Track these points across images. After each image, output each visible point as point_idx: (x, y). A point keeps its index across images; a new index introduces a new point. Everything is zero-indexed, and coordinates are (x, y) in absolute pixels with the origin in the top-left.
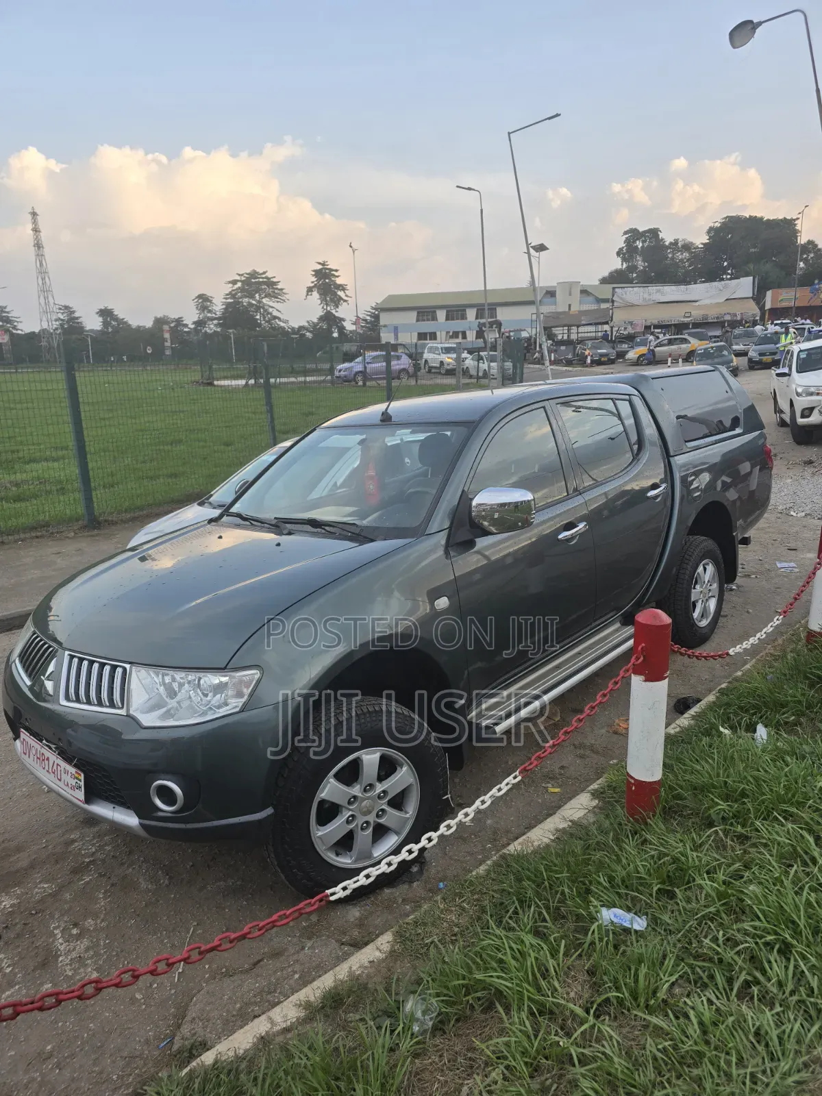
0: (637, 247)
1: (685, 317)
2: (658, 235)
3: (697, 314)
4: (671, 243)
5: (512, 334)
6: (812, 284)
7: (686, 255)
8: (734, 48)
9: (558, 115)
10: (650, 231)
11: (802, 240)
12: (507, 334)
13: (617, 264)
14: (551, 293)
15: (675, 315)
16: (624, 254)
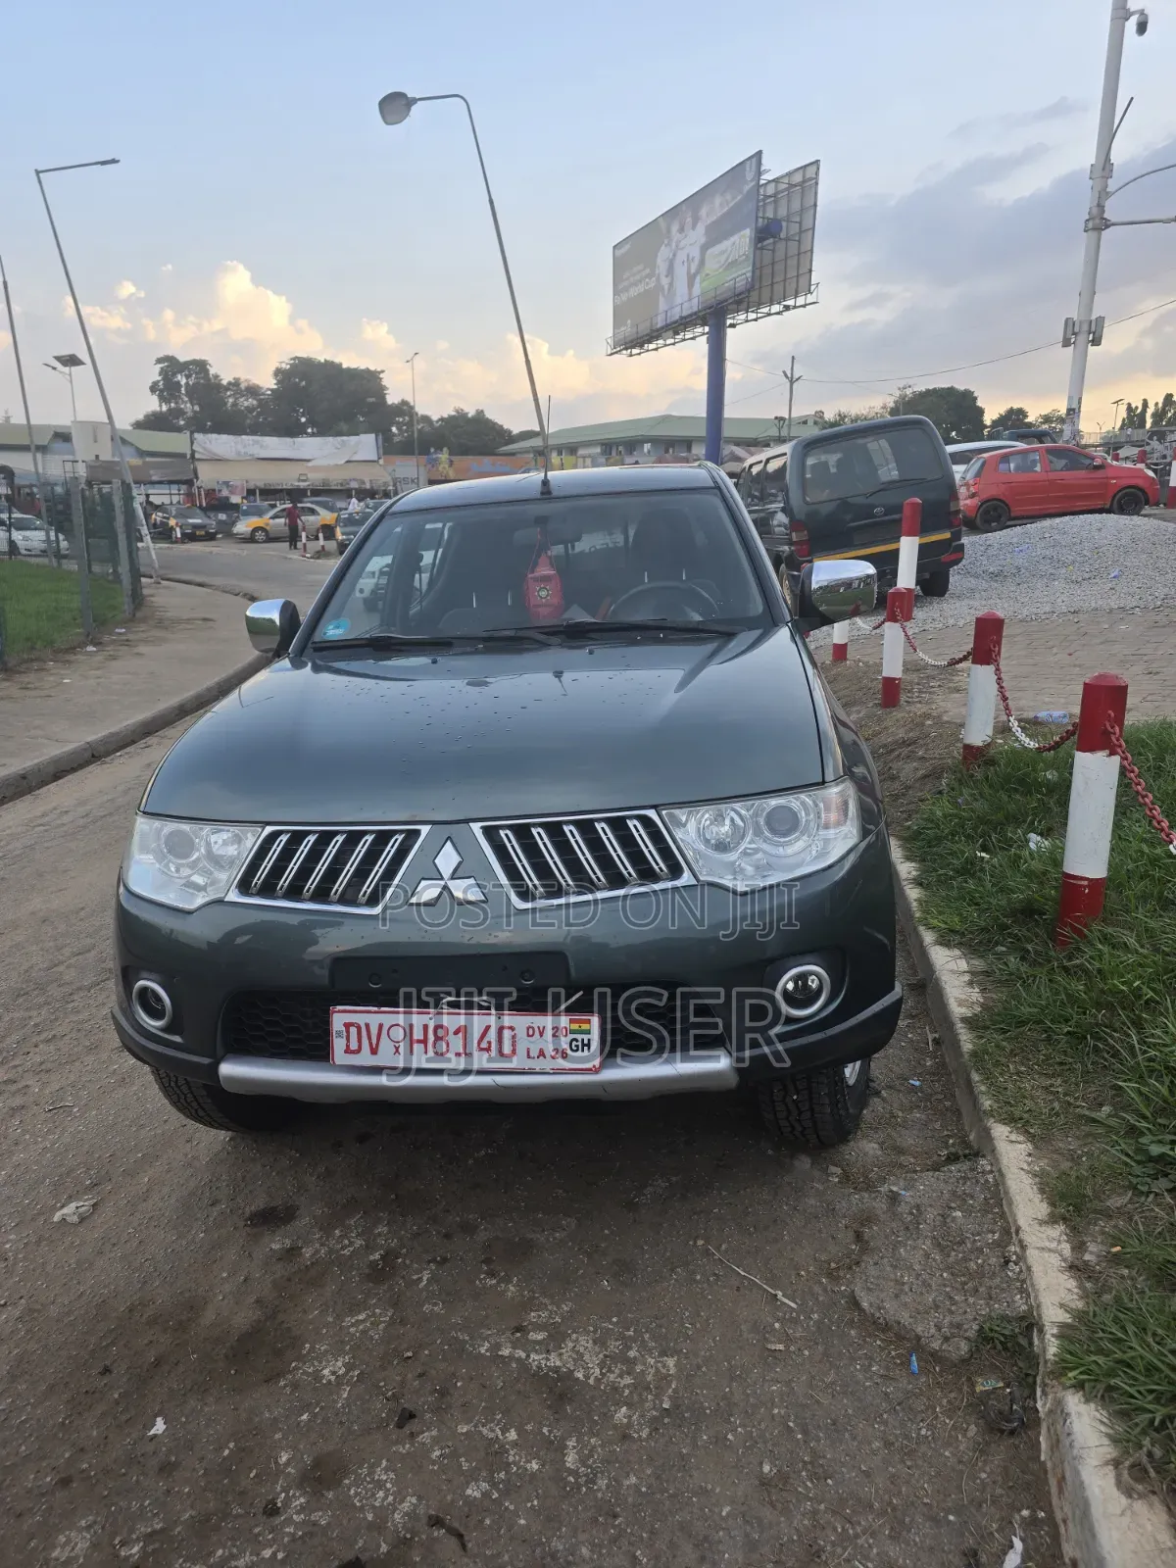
0: (178, 383)
1: (299, 480)
2: (208, 370)
3: (315, 478)
4: (230, 383)
5: (35, 490)
6: (428, 453)
7: (252, 402)
8: (387, 123)
9: (114, 161)
10: (195, 362)
11: (392, 399)
12: (27, 490)
13: (153, 404)
14: (63, 437)
15: (287, 478)
16: (161, 391)
